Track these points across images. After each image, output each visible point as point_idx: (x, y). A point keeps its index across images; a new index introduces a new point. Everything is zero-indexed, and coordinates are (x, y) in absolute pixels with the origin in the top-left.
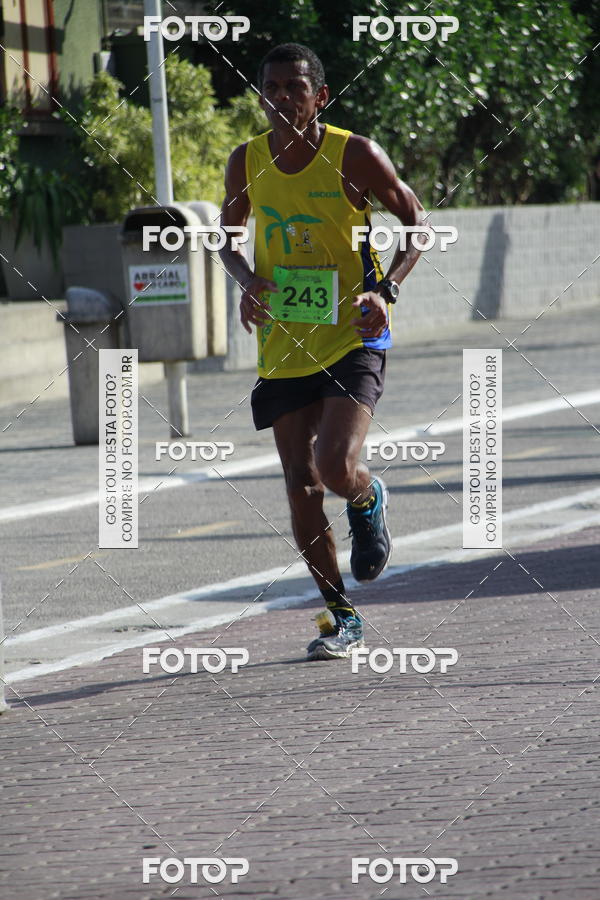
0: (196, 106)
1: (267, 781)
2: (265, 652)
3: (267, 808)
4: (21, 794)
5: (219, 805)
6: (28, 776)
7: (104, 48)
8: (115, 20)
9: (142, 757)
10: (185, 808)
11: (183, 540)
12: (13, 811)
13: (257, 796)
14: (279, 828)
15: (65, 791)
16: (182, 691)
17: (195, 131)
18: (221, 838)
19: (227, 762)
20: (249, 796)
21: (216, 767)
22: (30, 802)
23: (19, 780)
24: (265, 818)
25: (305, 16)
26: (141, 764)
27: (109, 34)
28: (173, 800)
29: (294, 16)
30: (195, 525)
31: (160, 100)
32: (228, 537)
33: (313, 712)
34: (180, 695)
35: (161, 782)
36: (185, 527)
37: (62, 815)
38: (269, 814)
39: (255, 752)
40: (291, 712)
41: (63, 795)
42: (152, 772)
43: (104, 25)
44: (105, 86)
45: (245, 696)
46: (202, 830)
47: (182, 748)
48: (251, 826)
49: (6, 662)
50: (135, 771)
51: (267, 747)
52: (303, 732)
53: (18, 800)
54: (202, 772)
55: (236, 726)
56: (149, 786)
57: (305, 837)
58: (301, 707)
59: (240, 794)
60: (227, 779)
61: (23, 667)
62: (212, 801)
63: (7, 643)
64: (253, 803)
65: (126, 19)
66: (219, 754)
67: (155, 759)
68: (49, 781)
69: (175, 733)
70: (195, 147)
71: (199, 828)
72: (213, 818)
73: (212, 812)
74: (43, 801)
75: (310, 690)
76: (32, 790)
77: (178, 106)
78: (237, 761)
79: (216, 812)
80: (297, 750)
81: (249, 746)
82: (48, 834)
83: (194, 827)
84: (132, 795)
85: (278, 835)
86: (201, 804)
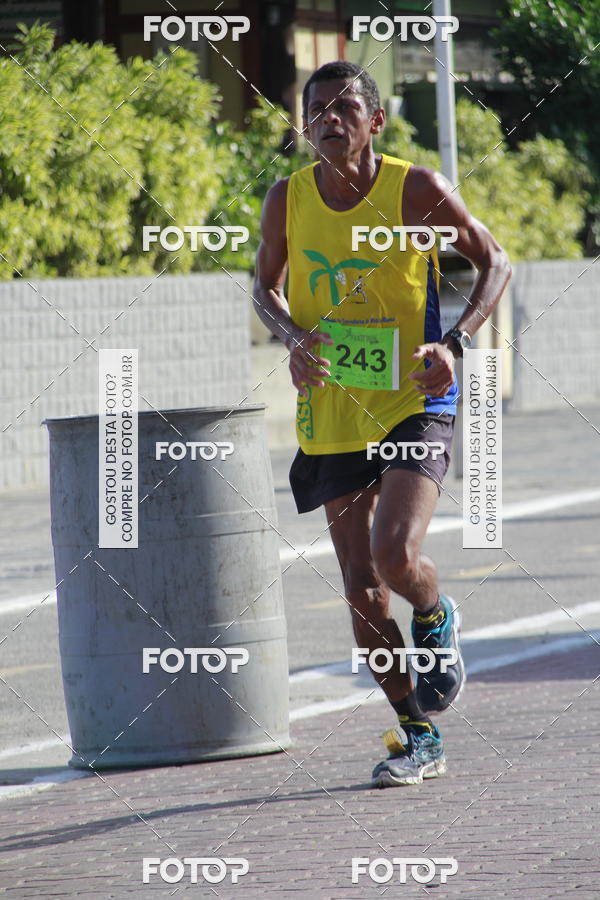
0: (483, 150)
1: (549, 823)
2: (547, 694)
3: (550, 850)
4: (305, 830)
5: (502, 846)
6: (312, 812)
7: (395, 94)
8: (407, 66)
9: (425, 796)
10: (467, 848)
11: (466, 581)
12: (298, 847)
13: (540, 838)
14: (562, 870)
15: (348, 828)
16: (465, 731)
17: (483, 175)
18: (504, 879)
19: (509, 802)
20: (532, 838)
21: (498, 808)
22: (315, 839)
23: (303, 817)
24: (547, 860)
25: (595, 62)
26: (424, 803)
27: (400, 80)
28: (455, 839)
29: (583, 61)
30: (477, 566)
31: (448, 145)
32: (511, 579)
33: (595, 755)
34: (462, 735)
35: (444, 821)
36: (468, 568)
37: (346, 851)
38: (552, 856)
39: (537, 794)
40: (573, 754)
41: (346, 832)
42: (435, 811)
43: (395, 70)
44: (396, 130)
45: (528, 738)
46: (484, 870)
47: (464, 788)
48: (533, 867)
49: (290, 699)
50: (418, 810)
51: (550, 789)
52: (585, 775)
53: (303, 836)
54: (484, 812)
55: (519, 767)
56: (430, 825)
57: (587, 880)
58: (584, 750)
59: (522, 835)
60: (509, 820)
61: (307, 704)
62: (494, 841)
63: (293, 679)
64: (536, 845)
65: (417, 65)
66: (501, 794)
67: (438, 798)
68: (333, 818)
69: (457, 773)
70: (483, 191)
71: (481, 868)
72: (495, 858)
73: (494, 853)
74: (327, 837)
75: (593, 733)
76: (316, 827)
77: (465, 150)
78: (520, 802)
79: (498, 853)
80: (580, 792)
81: (532, 787)
82: (333, 870)
83: (476, 868)
84: (414, 834)
85: (560, 878)
86: (483, 845)
